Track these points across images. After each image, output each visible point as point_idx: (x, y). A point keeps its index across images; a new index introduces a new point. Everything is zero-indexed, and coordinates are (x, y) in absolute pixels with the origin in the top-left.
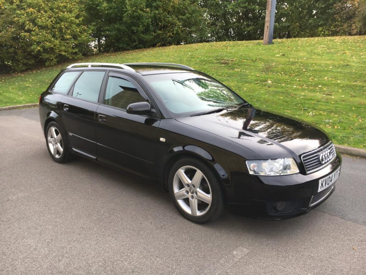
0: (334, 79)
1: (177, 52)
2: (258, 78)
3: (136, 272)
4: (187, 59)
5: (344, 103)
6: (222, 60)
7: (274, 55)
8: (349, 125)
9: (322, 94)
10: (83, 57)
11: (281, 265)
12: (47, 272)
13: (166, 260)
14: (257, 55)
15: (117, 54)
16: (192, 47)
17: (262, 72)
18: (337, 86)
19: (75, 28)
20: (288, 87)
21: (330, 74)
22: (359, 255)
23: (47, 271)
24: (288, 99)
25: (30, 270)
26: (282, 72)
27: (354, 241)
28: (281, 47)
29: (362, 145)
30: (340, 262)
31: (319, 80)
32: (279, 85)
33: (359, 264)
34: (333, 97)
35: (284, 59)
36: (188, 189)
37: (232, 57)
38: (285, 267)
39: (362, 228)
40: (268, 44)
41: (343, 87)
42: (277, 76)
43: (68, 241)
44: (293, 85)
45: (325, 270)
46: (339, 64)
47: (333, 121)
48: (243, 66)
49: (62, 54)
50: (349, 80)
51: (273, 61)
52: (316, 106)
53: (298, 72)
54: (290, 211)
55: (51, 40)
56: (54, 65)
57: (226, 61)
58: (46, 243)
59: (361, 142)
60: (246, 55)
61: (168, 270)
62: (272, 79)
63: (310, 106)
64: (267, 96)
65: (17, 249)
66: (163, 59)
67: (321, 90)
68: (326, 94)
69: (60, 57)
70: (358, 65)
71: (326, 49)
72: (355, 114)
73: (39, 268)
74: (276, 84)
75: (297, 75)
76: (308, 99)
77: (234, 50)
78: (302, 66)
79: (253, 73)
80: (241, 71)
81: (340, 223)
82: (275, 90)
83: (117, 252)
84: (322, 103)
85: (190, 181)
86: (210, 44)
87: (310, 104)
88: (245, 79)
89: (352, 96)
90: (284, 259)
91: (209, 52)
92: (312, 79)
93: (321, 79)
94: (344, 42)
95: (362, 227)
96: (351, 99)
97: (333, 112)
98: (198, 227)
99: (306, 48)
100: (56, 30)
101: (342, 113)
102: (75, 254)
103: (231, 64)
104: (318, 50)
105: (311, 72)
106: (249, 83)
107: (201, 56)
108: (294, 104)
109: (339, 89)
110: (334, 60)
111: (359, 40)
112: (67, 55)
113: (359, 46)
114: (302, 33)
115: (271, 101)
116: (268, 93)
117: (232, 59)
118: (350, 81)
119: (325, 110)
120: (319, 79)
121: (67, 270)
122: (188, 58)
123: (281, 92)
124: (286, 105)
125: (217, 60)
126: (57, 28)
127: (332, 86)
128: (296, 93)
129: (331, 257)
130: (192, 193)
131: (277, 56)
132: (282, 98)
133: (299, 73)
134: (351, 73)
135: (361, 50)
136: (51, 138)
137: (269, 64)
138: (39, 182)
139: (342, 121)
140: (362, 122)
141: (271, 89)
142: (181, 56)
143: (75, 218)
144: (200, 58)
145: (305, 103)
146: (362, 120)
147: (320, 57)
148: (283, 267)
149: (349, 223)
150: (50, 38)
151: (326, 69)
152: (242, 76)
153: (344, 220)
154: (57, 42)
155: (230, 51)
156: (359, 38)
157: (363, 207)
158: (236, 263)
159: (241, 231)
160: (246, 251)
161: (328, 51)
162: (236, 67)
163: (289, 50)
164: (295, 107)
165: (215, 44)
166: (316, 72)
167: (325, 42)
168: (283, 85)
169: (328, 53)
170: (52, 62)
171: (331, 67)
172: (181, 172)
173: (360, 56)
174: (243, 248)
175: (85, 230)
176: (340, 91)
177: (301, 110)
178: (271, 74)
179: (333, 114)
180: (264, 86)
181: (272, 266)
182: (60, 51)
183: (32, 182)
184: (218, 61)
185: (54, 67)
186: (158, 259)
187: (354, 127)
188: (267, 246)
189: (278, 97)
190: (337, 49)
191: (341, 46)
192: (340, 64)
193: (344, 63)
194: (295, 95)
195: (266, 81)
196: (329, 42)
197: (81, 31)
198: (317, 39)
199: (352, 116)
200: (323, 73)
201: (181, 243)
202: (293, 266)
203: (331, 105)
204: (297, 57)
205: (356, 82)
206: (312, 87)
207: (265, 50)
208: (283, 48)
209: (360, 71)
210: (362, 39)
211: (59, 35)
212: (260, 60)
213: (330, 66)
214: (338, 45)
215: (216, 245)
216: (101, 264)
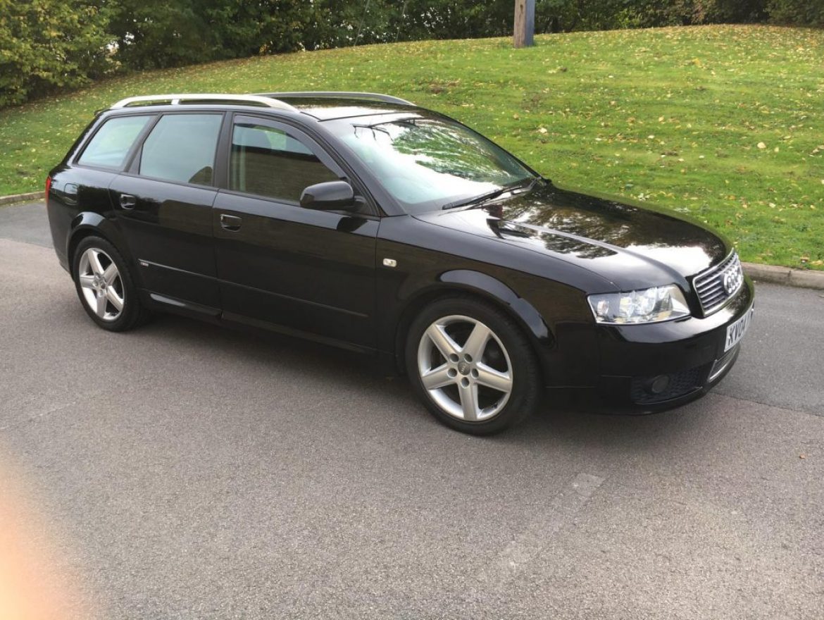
0: (678, 121)
1: (320, 66)
2: (517, 122)
3: (389, 541)
4: (348, 83)
5: (705, 171)
6: (430, 83)
7: (543, 71)
8: (726, 216)
9: (658, 155)
10: (90, 80)
11: (676, 501)
12: (195, 561)
13: (441, 512)
14: (507, 71)
15: (173, 74)
16: (352, 54)
17: (523, 108)
18: (685, 135)
19: (68, 12)
20: (583, 142)
21: (669, 110)
22: (815, 469)
23: (193, 560)
24: (589, 168)
25: (154, 561)
26: (566, 108)
27: (797, 444)
28: (554, 53)
29: (759, 256)
30: (784, 485)
31: (649, 124)
32: (564, 137)
33: (819, 485)
34: (681, 160)
35: (567, 80)
36: (454, 365)
37: (451, 77)
38: (683, 504)
39: (803, 419)
40: (525, 46)
41: (699, 136)
42: (558, 117)
43: (214, 496)
44: (594, 135)
45: (761, 501)
46: (685, 88)
47: (689, 209)
48: (479, 96)
49: (41, 74)
50: (708, 121)
51: (544, 84)
52: (650, 180)
53: (600, 107)
54: (674, 394)
55: (10, 43)
56: (20, 103)
57: (439, 86)
58: (163, 503)
59: (756, 250)
60: (481, 71)
61: (453, 531)
62: (546, 123)
63: (636, 181)
64: (542, 162)
65: (101, 523)
66: (292, 84)
67: (654, 145)
68: (666, 153)
69: (34, 84)
70: (724, 88)
71: (652, 54)
72: (732, 193)
73: (173, 555)
74: (558, 134)
75: (599, 114)
76: (631, 166)
77: (452, 60)
78: (609, 95)
79: (503, 113)
80: (476, 109)
81: (758, 411)
82: (558, 147)
83: (333, 507)
84: (662, 174)
85: (458, 349)
86: (394, 46)
87: (636, 176)
88: (487, 125)
89: (720, 156)
90: (675, 489)
91: (397, 66)
92: (632, 122)
93: (651, 122)
94: (685, 39)
95: (802, 417)
96: (720, 162)
97: (686, 191)
98: (483, 443)
99: (610, 54)
100: (22, 18)
101: (705, 193)
102: (241, 519)
103: (453, 92)
104: (634, 57)
105: (627, 108)
106: (499, 134)
107: (379, 74)
108: (602, 176)
109: (692, 141)
110: (673, 79)
111: (715, 33)
112: (51, 79)
113: (719, 48)
114: (583, 20)
115: (553, 172)
116: (545, 156)
117: (453, 82)
118: (712, 124)
119: (670, 188)
120: (647, 121)
121: (239, 553)
122: (351, 79)
123: (571, 152)
124: (587, 180)
125: (420, 84)
126: (23, 12)
127: (675, 135)
128: (602, 154)
129: (764, 477)
130: (466, 373)
131: (551, 72)
132: (574, 164)
133: (604, 111)
134: (712, 107)
135: (725, 56)
136: (87, 275)
137: (536, 91)
138: (87, 376)
139: (709, 208)
140: (750, 209)
141: (549, 146)
142: (333, 75)
143: (207, 447)
144: (379, 79)
145: (626, 174)
146: (749, 206)
147: (643, 74)
148: (680, 503)
149: (775, 410)
150: (8, 39)
151: (659, 99)
152: (480, 120)
153: (763, 406)
154: (26, 46)
155: (444, 62)
156: (714, 30)
157: (793, 377)
158: (586, 505)
159: (572, 443)
160: (596, 480)
161: (656, 59)
162: (463, 98)
163: (574, 60)
164: (607, 184)
165: (406, 48)
166: (639, 106)
167: (647, 41)
168: (573, 136)
169: (658, 64)
170: (13, 96)
171: (669, 96)
172: (437, 329)
173: (726, 70)
174: (589, 475)
175: (241, 468)
176: (694, 145)
177: (620, 189)
178: (544, 112)
179: (687, 194)
180: (533, 140)
181: (658, 505)
182: (33, 69)
183: (68, 377)
184: (421, 87)
185: (21, 110)
186: (424, 513)
187: (736, 220)
188: (634, 466)
189: (565, 162)
190: (674, 56)
191: (682, 48)
192: (688, 87)
193: (696, 84)
194: (601, 157)
195: (535, 129)
196: (654, 41)
197: (82, 20)
198: (628, 34)
199: (726, 197)
200: (655, 109)
201: (459, 477)
202: (697, 500)
203: (680, 177)
204: (595, 74)
205: (724, 126)
206: (634, 139)
207: (522, 60)
208: (560, 54)
209: (730, 101)
210: (721, 32)
211: (29, 30)
212: (514, 83)
213: (668, 93)
214: (676, 45)
215: (532, 475)
216: (308, 533)
